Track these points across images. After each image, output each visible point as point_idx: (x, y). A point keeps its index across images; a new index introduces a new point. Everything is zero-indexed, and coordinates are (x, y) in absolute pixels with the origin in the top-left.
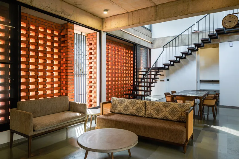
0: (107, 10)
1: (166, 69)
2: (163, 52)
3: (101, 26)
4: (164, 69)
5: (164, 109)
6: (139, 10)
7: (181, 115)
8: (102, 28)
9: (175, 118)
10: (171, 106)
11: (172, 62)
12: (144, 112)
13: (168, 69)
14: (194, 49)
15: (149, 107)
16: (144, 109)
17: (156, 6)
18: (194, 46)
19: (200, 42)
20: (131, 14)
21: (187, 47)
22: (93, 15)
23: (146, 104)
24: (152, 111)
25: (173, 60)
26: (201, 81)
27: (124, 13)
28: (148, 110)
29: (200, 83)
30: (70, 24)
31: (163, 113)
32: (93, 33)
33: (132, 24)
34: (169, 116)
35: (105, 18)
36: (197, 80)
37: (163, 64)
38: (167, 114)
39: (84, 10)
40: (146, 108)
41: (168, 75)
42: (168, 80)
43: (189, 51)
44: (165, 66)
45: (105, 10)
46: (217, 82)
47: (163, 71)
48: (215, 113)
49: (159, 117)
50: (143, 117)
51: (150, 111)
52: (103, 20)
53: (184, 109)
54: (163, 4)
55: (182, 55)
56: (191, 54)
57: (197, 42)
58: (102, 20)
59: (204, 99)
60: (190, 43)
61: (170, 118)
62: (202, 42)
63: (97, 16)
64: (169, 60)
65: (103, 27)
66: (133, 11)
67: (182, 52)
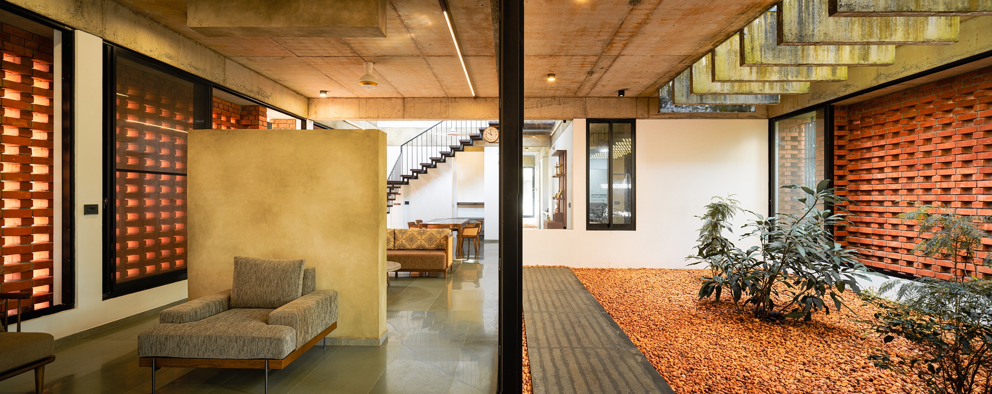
0: (325, 92)
1: (405, 184)
2: (400, 155)
3: (307, 111)
4: (402, 183)
5: (419, 237)
6: (377, 98)
7: (440, 242)
8: (308, 115)
9: (433, 246)
10: (428, 233)
11: (415, 172)
12: (392, 243)
13: (407, 183)
14: (450, 154)
15: (399, 236)
16: (392, 240)
17: (404, 98)
18: (449, 150)
19: (459, 144)
20: (364, 101)
21: (439, 149)
22: (297, 94)
23: (394, 233)
24: (404, 241)
25: (417, 170)
26: (458, 204)
27: (352, 98)
28: (398, 240)
29: (458, 207)
30: (261, 108)
31: (419, 242)
32: (287, 120)
33: (365, 117)
34: (426, 244)
35: (314, 98)
36: (453, 203)
37: (401, 176)
38: (423, 242)
39: (285, 86)
40: (395, 238)
41: (407, 194)
42: (407, 203)
43: (442, 157)
44: (403, 180)
45: (321, 92)
46: (481, 205)
47: (400, 187)
48: (478, 248)
49: (414, 247)
50: (391, 250)
51: (402, 242)
52: (311, 101)
53: (442, 236)
54: (414, 98)
55: (432, 163)
56: (444, 161)
57: (454, 144)
58: (308, 100)
59: (464, 228)
60: (444, 143)
61: (427, 246)
62: (461, 144)
63: (301, 95)
64: (411, 170)
65: (310, 113)
66: (367, 98)
67: (432, 158)
